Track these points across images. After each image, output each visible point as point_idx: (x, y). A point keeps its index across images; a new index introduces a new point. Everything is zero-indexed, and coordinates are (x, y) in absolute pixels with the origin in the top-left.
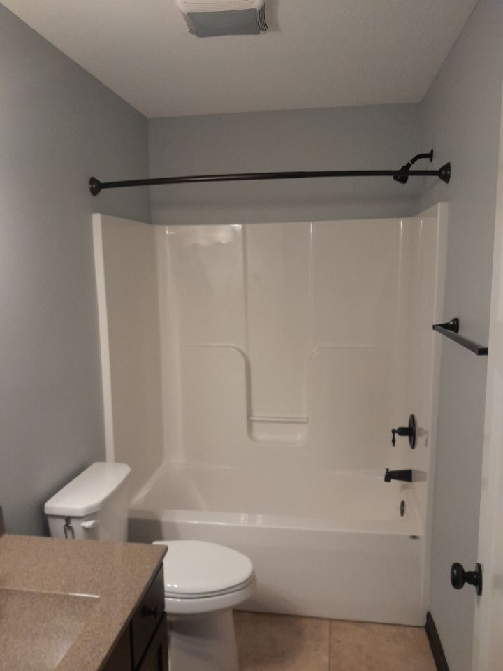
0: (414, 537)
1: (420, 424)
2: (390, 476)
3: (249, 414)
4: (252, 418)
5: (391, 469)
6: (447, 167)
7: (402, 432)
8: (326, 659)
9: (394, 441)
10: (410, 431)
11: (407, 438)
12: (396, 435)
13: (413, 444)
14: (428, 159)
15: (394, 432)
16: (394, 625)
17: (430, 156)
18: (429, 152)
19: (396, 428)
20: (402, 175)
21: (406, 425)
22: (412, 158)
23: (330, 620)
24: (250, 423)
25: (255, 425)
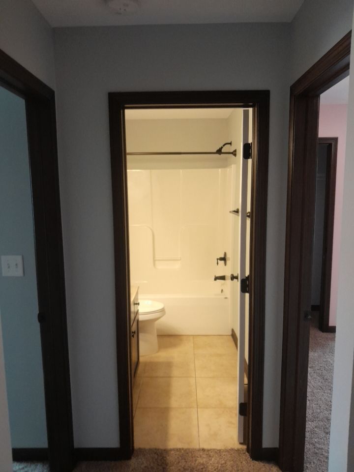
0: (226, 298)
1: (228, 256)
2: (216, 278)
3: (154, 257)
4: (155, 259)
5: (217, 276)
6: (235, 151)
7: (221, 259)
8: (192, 345)
9: (218, 263)
10: (224, 259)
11: (223, 262)
12: (219, 261)
13: (225, 264)
14: (230, 145)
15: (218, 259)
16: (220, 335)
17: (230, 144)
18: (230, 142)
19: (218, 258)
20: (219, 151)
21: (223, 256)
22: (223, 144)
23: (193, 335)
24: (154, 261)
25: (157, 262)
